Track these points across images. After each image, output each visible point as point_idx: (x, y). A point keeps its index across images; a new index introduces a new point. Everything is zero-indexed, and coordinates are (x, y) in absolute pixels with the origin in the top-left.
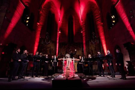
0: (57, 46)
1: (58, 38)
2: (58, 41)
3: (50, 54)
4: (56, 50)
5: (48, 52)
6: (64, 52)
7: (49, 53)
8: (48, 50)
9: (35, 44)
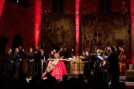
0: (77, 23)
1: (77, 7)
2: (77, 13)
3: (64, 40)
4: (75, 31)
5: (60, 37)
6: (91, 34)
7: (62, 39)
8: (59, 33)
9: (34, 26)
